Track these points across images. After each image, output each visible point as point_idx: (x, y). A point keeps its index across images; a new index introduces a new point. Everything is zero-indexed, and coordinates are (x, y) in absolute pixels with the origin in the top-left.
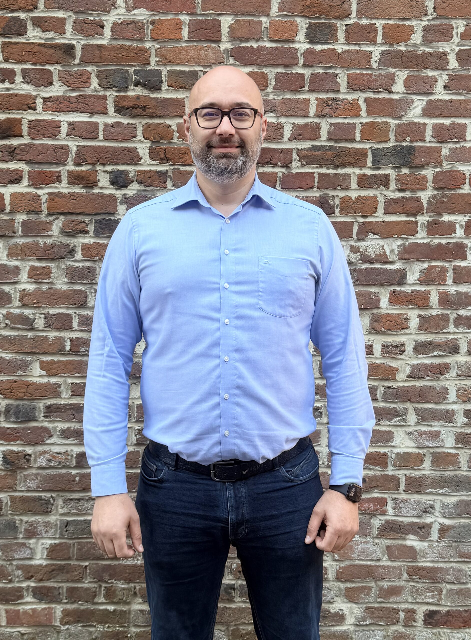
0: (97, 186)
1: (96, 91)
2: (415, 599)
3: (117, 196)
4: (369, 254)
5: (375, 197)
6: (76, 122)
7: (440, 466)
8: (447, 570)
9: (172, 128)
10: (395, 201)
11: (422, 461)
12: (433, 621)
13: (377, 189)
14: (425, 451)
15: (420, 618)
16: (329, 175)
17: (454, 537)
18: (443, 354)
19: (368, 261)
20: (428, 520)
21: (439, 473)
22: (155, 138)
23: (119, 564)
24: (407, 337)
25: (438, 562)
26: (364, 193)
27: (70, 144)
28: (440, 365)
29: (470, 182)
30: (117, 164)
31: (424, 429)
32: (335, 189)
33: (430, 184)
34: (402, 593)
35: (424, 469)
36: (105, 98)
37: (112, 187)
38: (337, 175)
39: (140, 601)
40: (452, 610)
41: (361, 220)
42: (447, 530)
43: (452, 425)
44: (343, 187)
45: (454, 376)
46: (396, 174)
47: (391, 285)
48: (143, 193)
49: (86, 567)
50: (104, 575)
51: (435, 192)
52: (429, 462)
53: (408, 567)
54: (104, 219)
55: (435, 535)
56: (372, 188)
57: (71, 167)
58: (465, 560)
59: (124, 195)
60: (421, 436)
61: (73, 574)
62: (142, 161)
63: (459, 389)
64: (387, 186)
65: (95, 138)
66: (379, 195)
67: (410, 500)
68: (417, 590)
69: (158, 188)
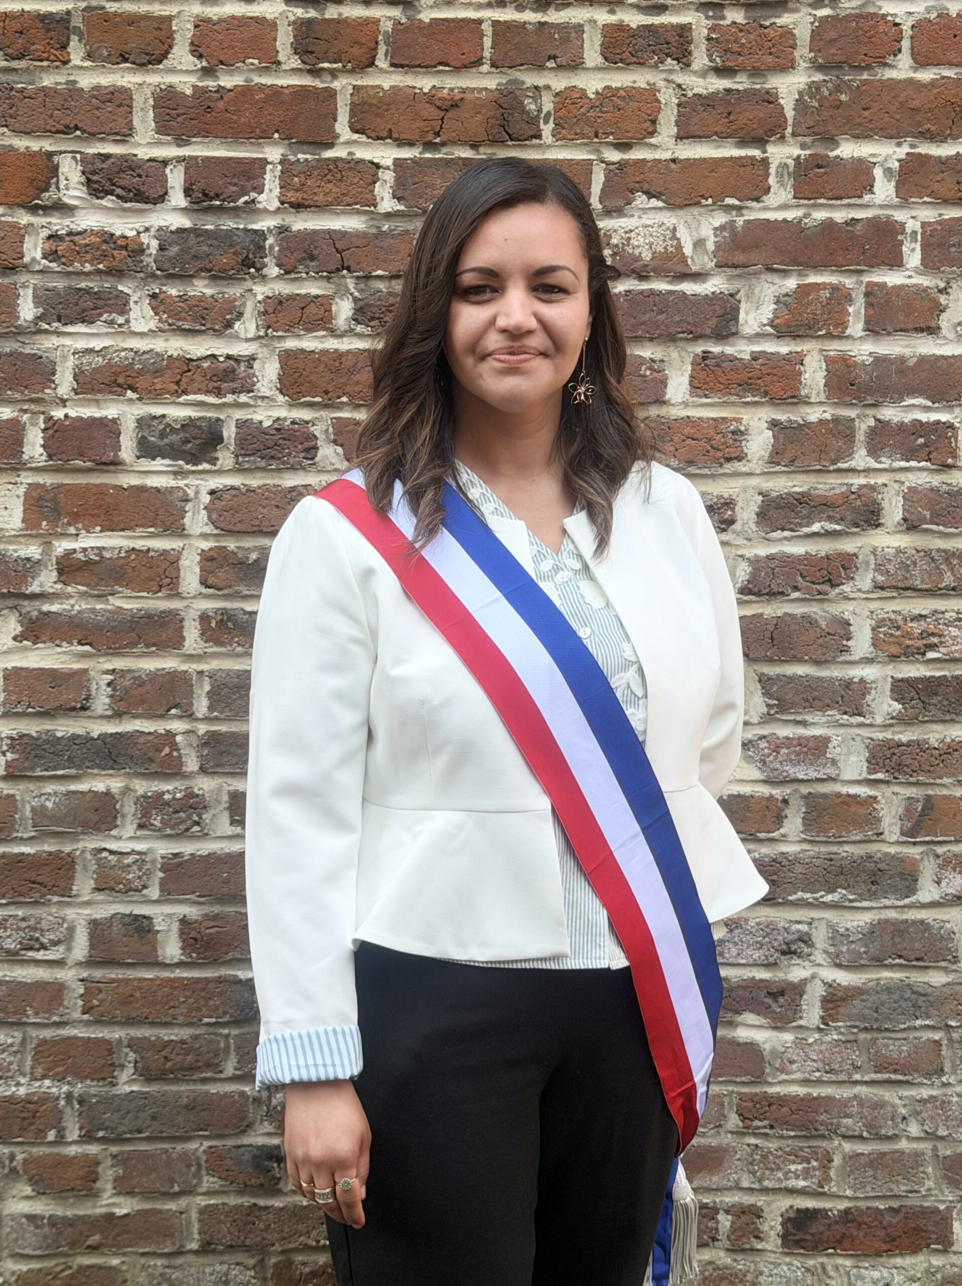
2: (760, 1181)
4: (637, 252)
5: (653, 90)
7: (825, 831)
8: (844, 1103)
10: (708, 101)
11: (780, 819)
12: (808, 1237)
13: (656, 66)
14: (787, 790)
15: (772, 1228)
16: (521, 26)
17: (863, 1018)
18: (838, 527)
19: (634, 271)
20: (797, 973)
21: (823, 849)
24: (738, 483)
25: (819, 1082)
26: (620, 80)
28: (828, 557)
29: (912, 49)
31: (785, 732)
32: (541, 67)
33: (802, 53)
34: (726, 1164)
35: (784, 839)
38: (546, 30)
39: (28, 1190)
40: (857, 1209)
41: (614, 156)
42: (843, 1000)
43: (860, 719)
44: (562, 60)
45: (865, 588)
46: (710, 23)
47: (697, 337)
48: (4, 78)
51: (818, 77)
52: (799, 821)
53: (742, 1097)
55: (812, 1014)
56: (642, 64)
58: (893, 1077)
60: (776, 750)
63: (880, 623)
64: (683, 58)
66: (661, 84)
67: (746, 920)
68: (765, 1157)
69: (45, 63)
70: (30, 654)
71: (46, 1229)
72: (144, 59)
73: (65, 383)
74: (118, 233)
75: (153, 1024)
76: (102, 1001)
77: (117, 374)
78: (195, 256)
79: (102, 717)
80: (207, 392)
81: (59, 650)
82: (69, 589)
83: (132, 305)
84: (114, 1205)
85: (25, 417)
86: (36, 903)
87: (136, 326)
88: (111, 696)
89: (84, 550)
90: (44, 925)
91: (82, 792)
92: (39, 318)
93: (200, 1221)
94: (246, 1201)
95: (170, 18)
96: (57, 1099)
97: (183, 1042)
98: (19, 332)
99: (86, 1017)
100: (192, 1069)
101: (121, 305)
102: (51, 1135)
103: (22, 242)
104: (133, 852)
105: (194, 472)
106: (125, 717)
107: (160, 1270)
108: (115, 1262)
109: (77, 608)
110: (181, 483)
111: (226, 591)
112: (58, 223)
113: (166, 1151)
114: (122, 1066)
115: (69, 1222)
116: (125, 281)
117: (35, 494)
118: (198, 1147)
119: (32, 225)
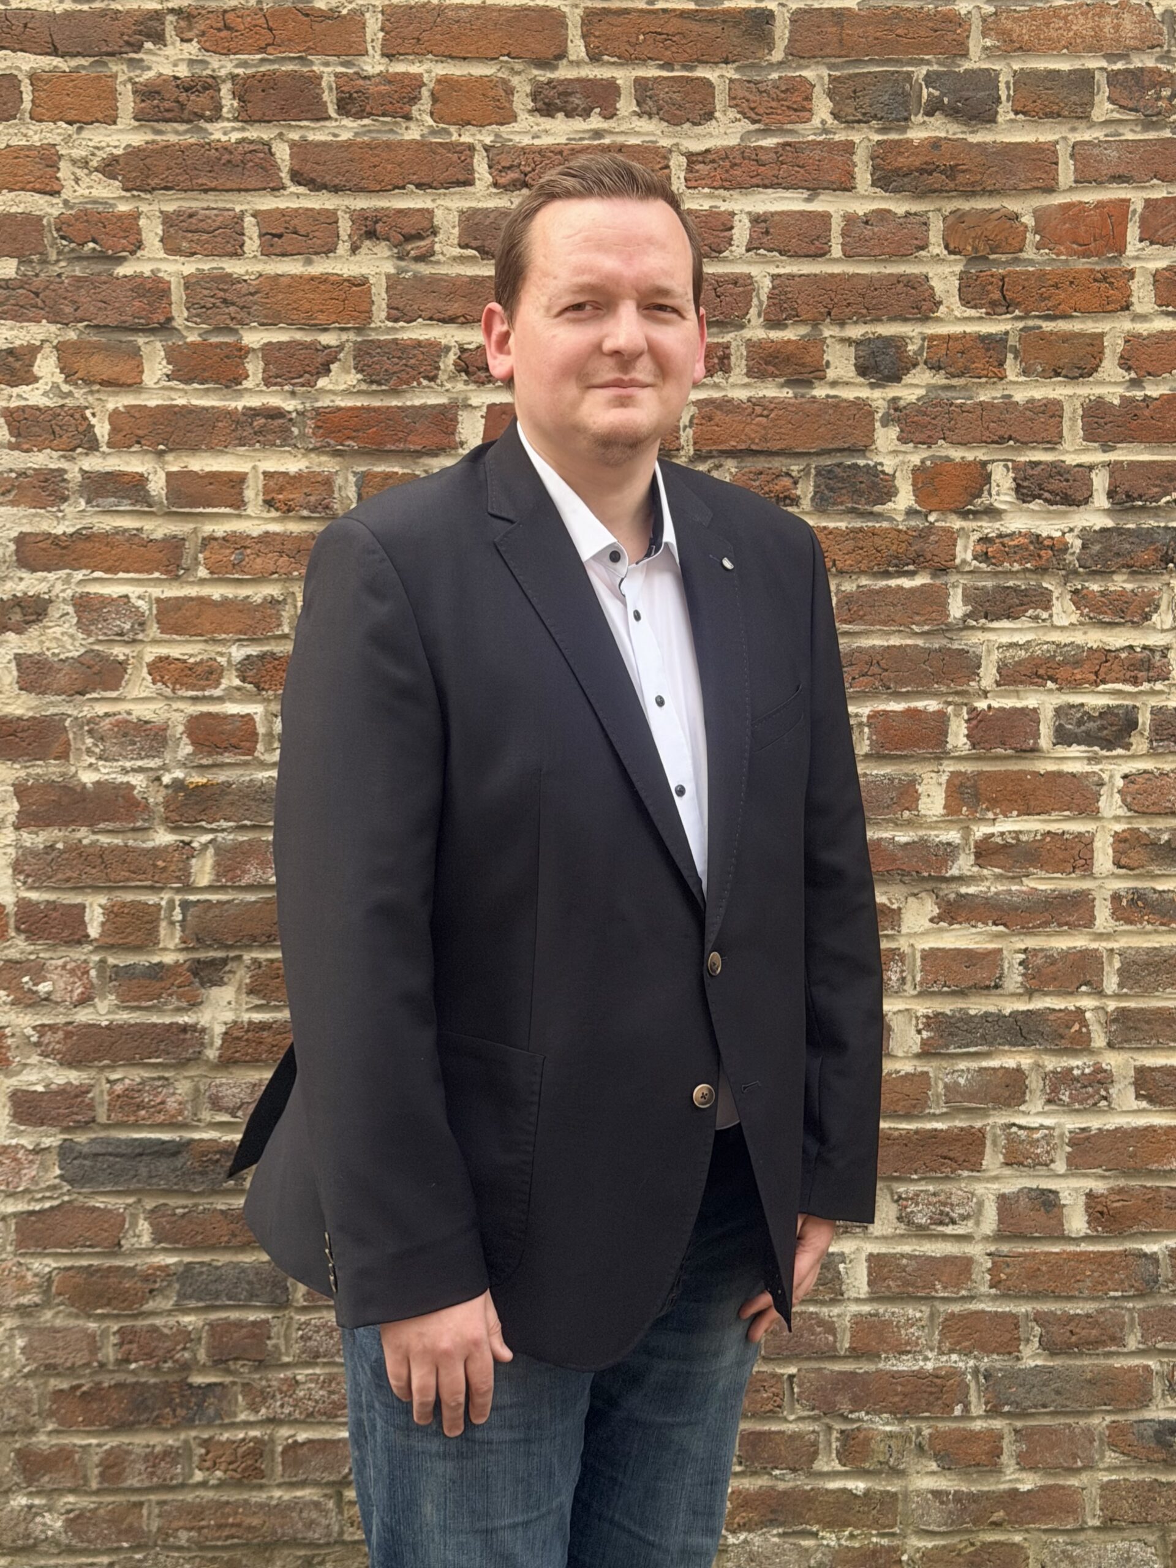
0: (823, 378)
1: (826, 131)
3: (874, 404)
6: (773, 214)
9: (1023, 220)
22: (975, 249)
23: (878, 1371)
27: (755, 271)
30: (878, 320)
36: (849, 148)
37: (861, 380)
39: (933, 1466)
48: (944, 395)
49: (791, 1377)
50: (838, 1398)
54: (839, 465)
57: (756, 331)
59: (895, 400)
61: (758, 1397)
62: (942, 308)
65: (821, 253)
69: (984, 380)
70: (946, 935)
71: (951, 1505)
72: (1077, 373)
73: (988, 675)
74: (1044, 535)
75: (1058, 1298)
76: (1008, 1275)
77: (1037, 666)
78: (1118, 554)
79: (1013, 995)
80: (1125, 681)
81: (974, 930)
82: (985, 872)
83: (1054, 601)
84: (1017, 1480)
85: (950, 709)
86: (947, 1178)
87: (1057, 621)
88: (1023, 975)
89: (1002, 834)
90: (954, 1200)
91: (994, 1069)
92: (967, 616)
93: (1101, 1497)
94: (1147, 1476)
95: (1102, 335)
96: (964, 1373)
97: (1088, 1316)
98: (947, 629)
99: (993, 1291)
100: (1097, 1343)
101: (1044, 600)
102: (958, 1410)
103: (955, 545)
104: (1042, 1127)
105: (1107, 757)
106: (1036, 994)
107: (1062, 1547)
108: (1018, 1538)
109: (993, 889)
110: (1096, 768)
111: (1137, 872)
112: (989, 527)
113: (1070, 1426)
114: (1028, 1341)
115: (974, 1498)
116: (1046, 577)
117: (957, 782)
118: (1099, 1422)
119: (963, 529)
